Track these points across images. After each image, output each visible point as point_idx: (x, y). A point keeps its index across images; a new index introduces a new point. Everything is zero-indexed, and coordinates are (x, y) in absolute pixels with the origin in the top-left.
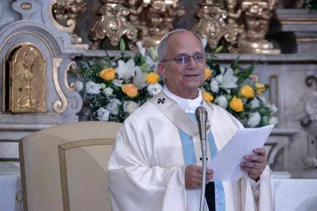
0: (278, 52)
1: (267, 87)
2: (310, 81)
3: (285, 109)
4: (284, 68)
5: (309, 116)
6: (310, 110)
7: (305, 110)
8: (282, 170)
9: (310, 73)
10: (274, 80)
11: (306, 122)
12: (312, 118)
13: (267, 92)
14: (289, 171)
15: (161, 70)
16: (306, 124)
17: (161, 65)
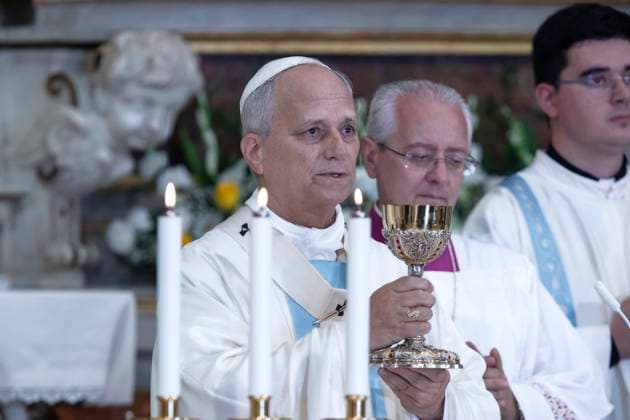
2: (56, 85)
5: (52, 158)
6: (55, 146)
7: (44, 145)
9: (56, 68)
11: (47, 170)
15: (252, 152)
16: (49, 174)
17: (252, 141)
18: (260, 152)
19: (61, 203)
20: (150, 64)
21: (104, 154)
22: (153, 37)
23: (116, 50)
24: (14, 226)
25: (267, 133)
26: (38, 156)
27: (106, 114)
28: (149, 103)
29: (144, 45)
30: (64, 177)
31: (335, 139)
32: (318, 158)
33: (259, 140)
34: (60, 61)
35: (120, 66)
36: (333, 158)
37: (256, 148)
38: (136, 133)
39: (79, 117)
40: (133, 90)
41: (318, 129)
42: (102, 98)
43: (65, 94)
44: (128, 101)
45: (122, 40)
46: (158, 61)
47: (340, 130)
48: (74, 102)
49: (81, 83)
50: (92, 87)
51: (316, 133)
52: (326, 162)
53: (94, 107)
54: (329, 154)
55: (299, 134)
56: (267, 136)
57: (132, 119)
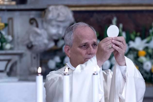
0: (14, 3)
1: (6, 25)
2: (32, 21)
3: (18, 38)
4: (17, 13)
5: (31, 42)
7: (29, 39)
8: (15, 75)
9: (32, 16)
10: (10, 21)
11: (30, 46)
12: (33, 44)
13: (7, 28)
14: (21, 75)
15: (67, 51)
16: (30, 47)
17: (67, 48)
18: (69, 51)
19: (34, 55)
20: (59, 15)
21: (46, 41)
22: (59, 7)
23: (49, 11)
24: (20, 62)
25: (72, 46)
26: (27, 42)
27: (46, 29)
28: (58, 26)
29: (57, 9)
30: (34, 48)
31: (91, 48)
32: (86, 54)
33: (69, 48)
34: (33, 14)
35: (50, 16)
36: (90, 54)
37: (68, 50)
38: (55, 35)
39: (38, 31)
40: (54, 23)
41: (86, 45)
42: (45, 25)
43: (35, 24)
44: (53, 26)
45: (51, 8)
46: (61, 14)
47: (92, 45)
48: (37, 26)
49: (39, 20)
50: (42, 22)
51: (85, 46)
52: (88, 55)
53: (43, 28)
54: (89, 53)
55: (80, 47)
56: (72, 47)
57: (54, 31)
